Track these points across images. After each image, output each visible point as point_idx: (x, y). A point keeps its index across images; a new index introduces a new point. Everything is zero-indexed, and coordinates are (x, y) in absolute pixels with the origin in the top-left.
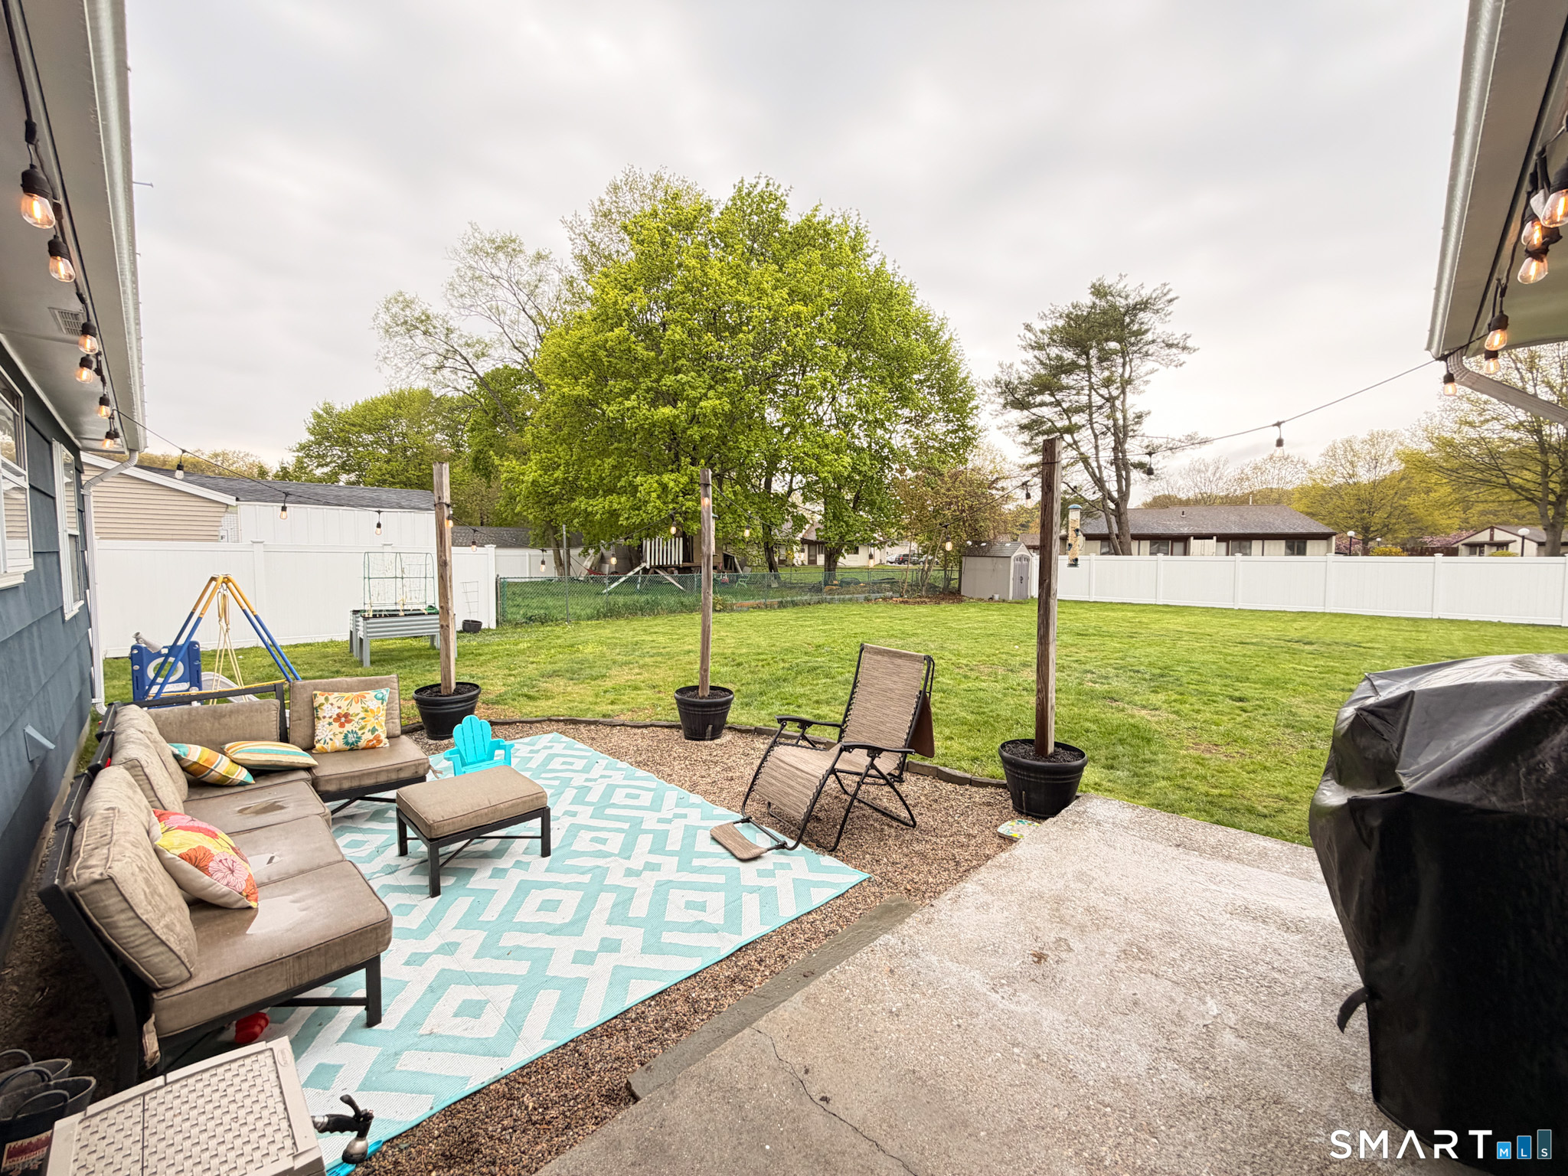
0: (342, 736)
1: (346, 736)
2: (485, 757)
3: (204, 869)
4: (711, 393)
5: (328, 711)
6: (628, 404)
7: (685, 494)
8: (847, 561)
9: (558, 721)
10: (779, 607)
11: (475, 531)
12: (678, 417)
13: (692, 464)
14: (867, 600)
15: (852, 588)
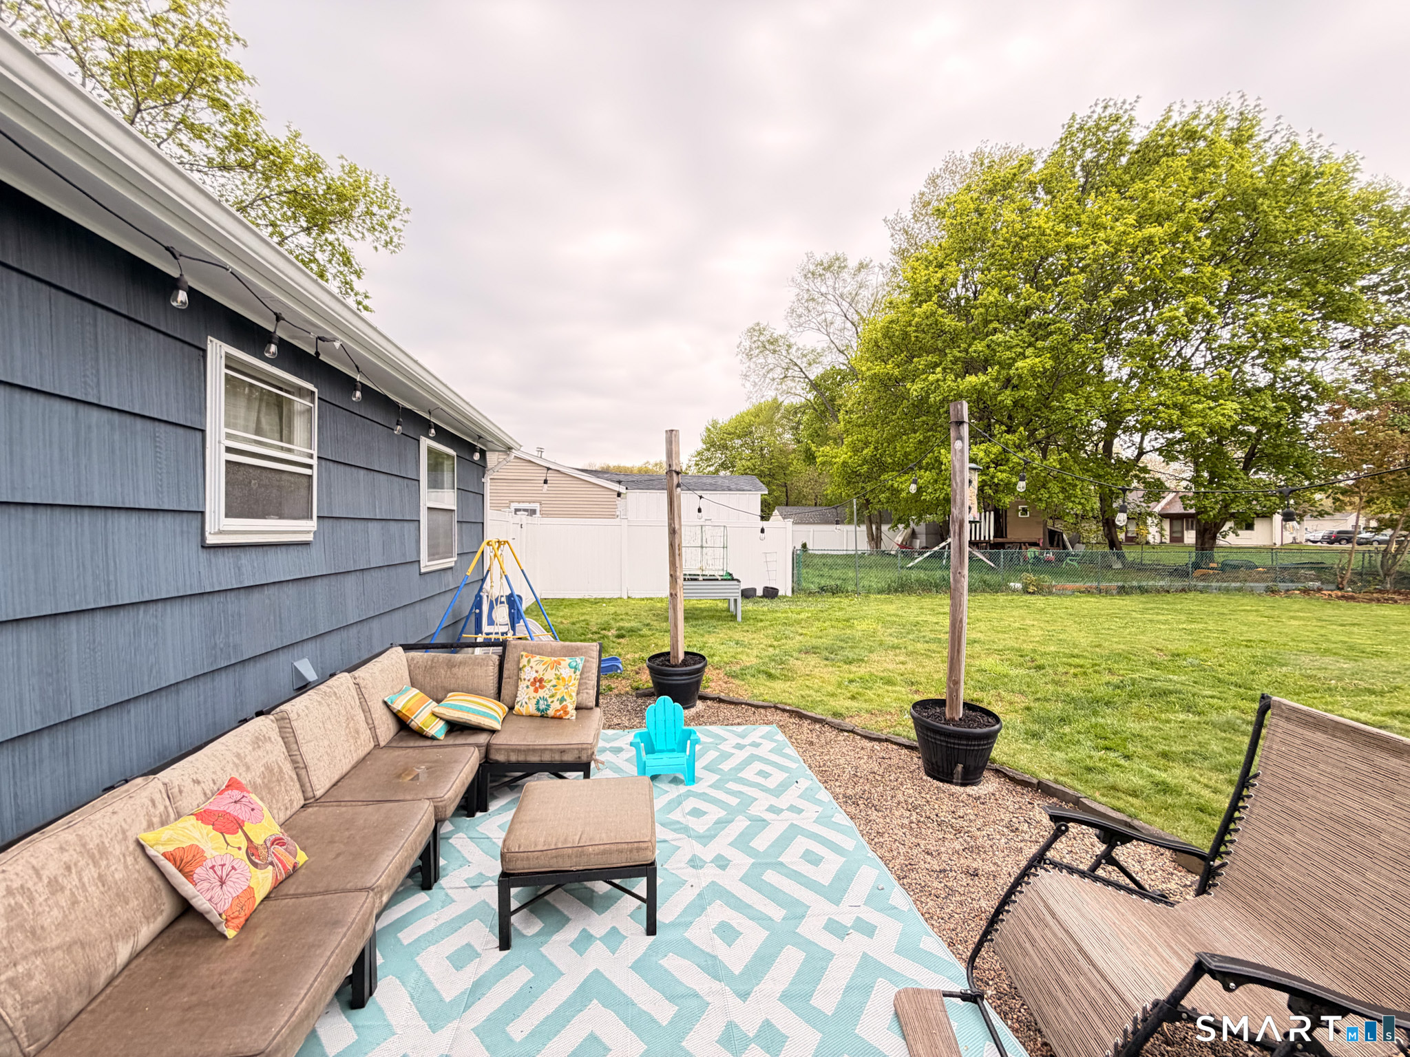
0: (534, 701)
1: (538, 702)
2: (675, 747)
3: (188, 876)
4: (1029, 351)
5: (528, 674)
6: (932, 378)
7: (997, 465)
8: (1232, 539)
9: (784, 710)
10: (1119, 593)
11: (701, 497)
12: (987, 383)
13: (1008, 432)
14: (1272, 591)
15: (1242, 573)
